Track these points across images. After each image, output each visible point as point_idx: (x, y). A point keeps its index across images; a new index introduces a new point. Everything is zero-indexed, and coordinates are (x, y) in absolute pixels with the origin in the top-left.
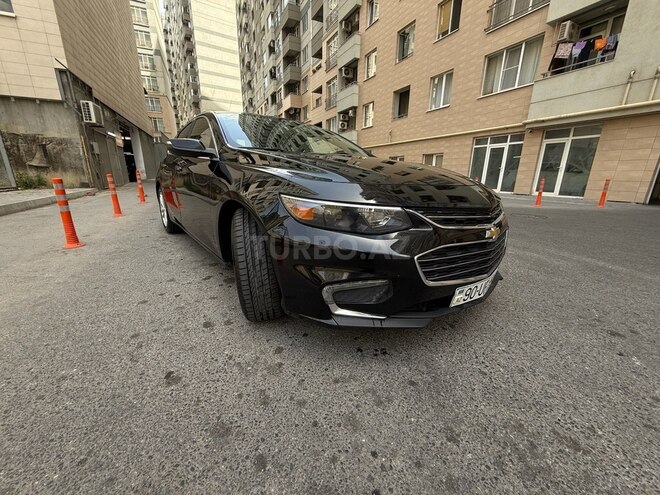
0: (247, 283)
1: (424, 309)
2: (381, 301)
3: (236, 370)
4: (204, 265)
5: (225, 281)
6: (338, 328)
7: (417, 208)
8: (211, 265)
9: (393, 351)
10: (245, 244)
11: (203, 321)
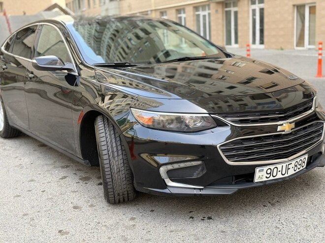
0: (109, 169)
1: (233, 183)
2: (199, 176)
3: (104, 228)
4: (55, 167)
5: (80, 179)
6: (172, 194)
7: (219, 114)
8: (63, 167)
9: (216, 218)
10: (107, 142)
11: (71, 205)
